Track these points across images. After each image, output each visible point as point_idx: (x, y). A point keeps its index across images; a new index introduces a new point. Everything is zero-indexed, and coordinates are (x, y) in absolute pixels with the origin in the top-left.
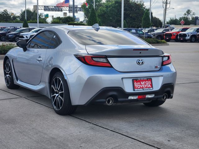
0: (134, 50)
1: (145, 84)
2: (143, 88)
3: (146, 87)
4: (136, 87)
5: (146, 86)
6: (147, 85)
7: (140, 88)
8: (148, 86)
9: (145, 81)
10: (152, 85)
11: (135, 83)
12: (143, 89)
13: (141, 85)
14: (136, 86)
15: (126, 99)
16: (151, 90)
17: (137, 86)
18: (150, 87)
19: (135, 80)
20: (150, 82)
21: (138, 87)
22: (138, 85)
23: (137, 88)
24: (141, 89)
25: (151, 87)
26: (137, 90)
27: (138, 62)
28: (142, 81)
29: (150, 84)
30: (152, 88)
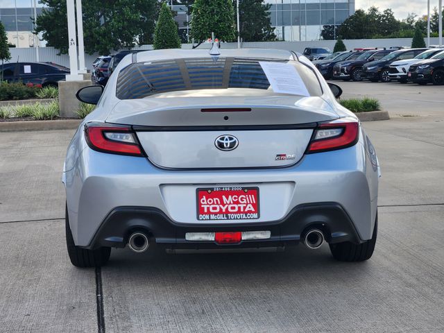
0: (203, 110)
1: (237, 203)
2: (227, 212)
3: (239, 212)
4: (206, 211)
5: (239, 208)
6: (242, 206)
7: (216, 214)
8: (245, 208)
9: (238, 193)
10: (257, 206)
11: (204, 198)
12: (227, 216)
13: (224, 205)
14: (206, 207)
15: (179, 240)
16: (252, 219)
17: (208, 208)
18: (250, 212)
19: (203, 192)
20: (252, 198)
21: (211, 210)
22: (213, 204)
23: (209, 213)
24: (221, 216)
25: (253, 212)
26: (207, 217)
27: (218, 142)
28: (227, 194)
29: (253, 205)
30: (255, 215)
